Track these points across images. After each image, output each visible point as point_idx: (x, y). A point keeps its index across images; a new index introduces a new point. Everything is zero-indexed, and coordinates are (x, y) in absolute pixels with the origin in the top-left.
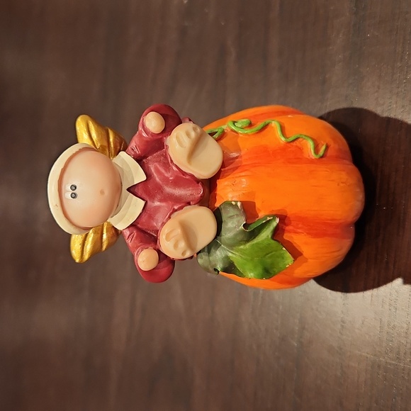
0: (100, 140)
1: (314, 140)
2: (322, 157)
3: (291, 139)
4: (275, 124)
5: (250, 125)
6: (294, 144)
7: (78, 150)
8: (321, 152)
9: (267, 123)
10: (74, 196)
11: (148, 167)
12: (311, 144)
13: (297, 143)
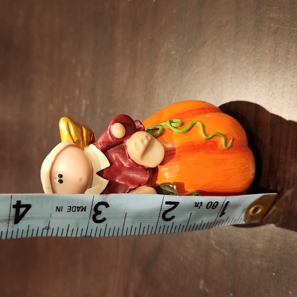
0: (77, 135)
1: (225, 136)
2: (229, 148)
3: (210, 137)
4: (199, 125)
5: (182, 124)
6: (212, 140)
7: (63, 148)
8: (229, 145)
9: (194, 123)
10: (61, 181)
11: (111, 156)
12: (223, 140)
13: (214, 139)
